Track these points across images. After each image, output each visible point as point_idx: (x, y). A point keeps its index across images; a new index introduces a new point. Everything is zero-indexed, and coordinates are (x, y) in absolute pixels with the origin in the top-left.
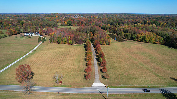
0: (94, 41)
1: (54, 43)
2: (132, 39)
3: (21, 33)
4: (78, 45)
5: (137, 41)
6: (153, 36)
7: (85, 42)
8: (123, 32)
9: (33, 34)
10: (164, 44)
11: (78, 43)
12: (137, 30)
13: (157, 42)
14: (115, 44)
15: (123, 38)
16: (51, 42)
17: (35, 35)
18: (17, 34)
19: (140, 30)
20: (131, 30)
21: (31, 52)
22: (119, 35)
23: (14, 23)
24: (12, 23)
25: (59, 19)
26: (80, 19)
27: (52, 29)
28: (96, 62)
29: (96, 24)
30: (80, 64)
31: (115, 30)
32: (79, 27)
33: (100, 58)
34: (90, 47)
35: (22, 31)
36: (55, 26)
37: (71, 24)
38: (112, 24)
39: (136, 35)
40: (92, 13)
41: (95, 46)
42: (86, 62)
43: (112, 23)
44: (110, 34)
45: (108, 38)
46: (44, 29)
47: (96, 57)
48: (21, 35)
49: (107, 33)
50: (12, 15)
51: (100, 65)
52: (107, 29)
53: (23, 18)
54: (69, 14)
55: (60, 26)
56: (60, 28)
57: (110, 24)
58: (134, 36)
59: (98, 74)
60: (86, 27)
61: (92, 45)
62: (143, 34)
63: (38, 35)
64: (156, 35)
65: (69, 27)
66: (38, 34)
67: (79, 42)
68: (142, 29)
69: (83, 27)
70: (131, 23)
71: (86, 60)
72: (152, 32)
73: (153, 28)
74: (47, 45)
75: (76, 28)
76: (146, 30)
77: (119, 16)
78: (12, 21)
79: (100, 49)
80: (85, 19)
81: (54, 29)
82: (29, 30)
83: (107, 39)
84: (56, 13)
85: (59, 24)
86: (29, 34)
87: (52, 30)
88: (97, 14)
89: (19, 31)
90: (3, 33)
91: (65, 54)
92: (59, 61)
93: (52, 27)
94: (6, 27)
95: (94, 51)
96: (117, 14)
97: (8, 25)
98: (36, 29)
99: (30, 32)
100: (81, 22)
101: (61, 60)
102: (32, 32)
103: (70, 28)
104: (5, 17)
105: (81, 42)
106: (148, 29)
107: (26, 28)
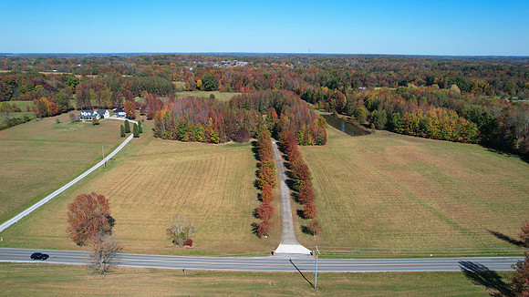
0: (280, 135)
1: (168, 138)
2: (390, 127)
3: (70, 110)
4: (235, 146)
5: (404, 133)
6: (449, 119)
7: (254, 137)
8: (363, 108)
9: (107, 115)
10: (480, 144)
11: (234, 140)
12: (403, 102)
13: (461, 138)
14: (341, 142)
15: (364, 125)
16: (158, 135)
17: (112, 118)
18: (59, 114)
19: (413, 102)
20: (387, 104)
21: (102, 162)
22: (353, 117)
23: (49, 82)
24: (43, 83)
25: (179, 70)
26: (240, 70)
27: (161, 98)
28: (285, 191)
29: (286, 86)
30: (242, 196)
31: (341, 104)
32: (237, 94)
33: (297, 180)
34: (269, 148)
35: (73, 104)
36: (169, 91)
37: (213, 87)
38: (332, 86)
39: (401, 115)
40: (275, 55)
41: (282, 148)
42: (259, 191)
43: (332, 83)
44: (328, 113)
45: (321, 124)
46: (137, 99)
47: (286, 178)
48: (72, 116)
49: (318, 113)
50: (40, 59)
51: (296, 198)
52: (317, 101)
53: (75, 69)
54: (206, 55)
55: (183, 90)
56: (181, 95)
57: (327, 85)
58: (395, 120)
59: (291, 223)
60: (256, 94)
61: (276, 146)
62: (421, 115)
63: (121, 117)
64: (456, 115)
65: (208, 94)
66: (120, 113)
67: (237, 136)
68: (419, 99)
69: (250, 94)
70: (390, 83)
71: (257, 185)
72: (447, 107)
73: (450, 96)
74: (146, 144)
75: (229, 96)
76: (430, 103)
77: (355, 62)
78: (44, 75)
79: (298, 154)
80: (256, 71)
81: (165, 100)
82: (93, 102)
83: (317, 126)
84: (169, 55)
85: (179, 84)
86: (95, 113)
87: (161, 103)
88: (290, 55)
89: (66, 104)
90: (20, 111)
91: (200, 170)
92: (182, 189)
93: (160, 95)
94: (28, 94)
95: (282, 162)
96: (349, 55)
97: (31, 88)
98: (114, 98)
99: (96, 107)
100: (244, 81)
101: (189, 185)
102: (103, 109)
103: (212, 97)
104: (20, 65)
105: (243, 136)
106: (435, 99)
107: (84, 97)
